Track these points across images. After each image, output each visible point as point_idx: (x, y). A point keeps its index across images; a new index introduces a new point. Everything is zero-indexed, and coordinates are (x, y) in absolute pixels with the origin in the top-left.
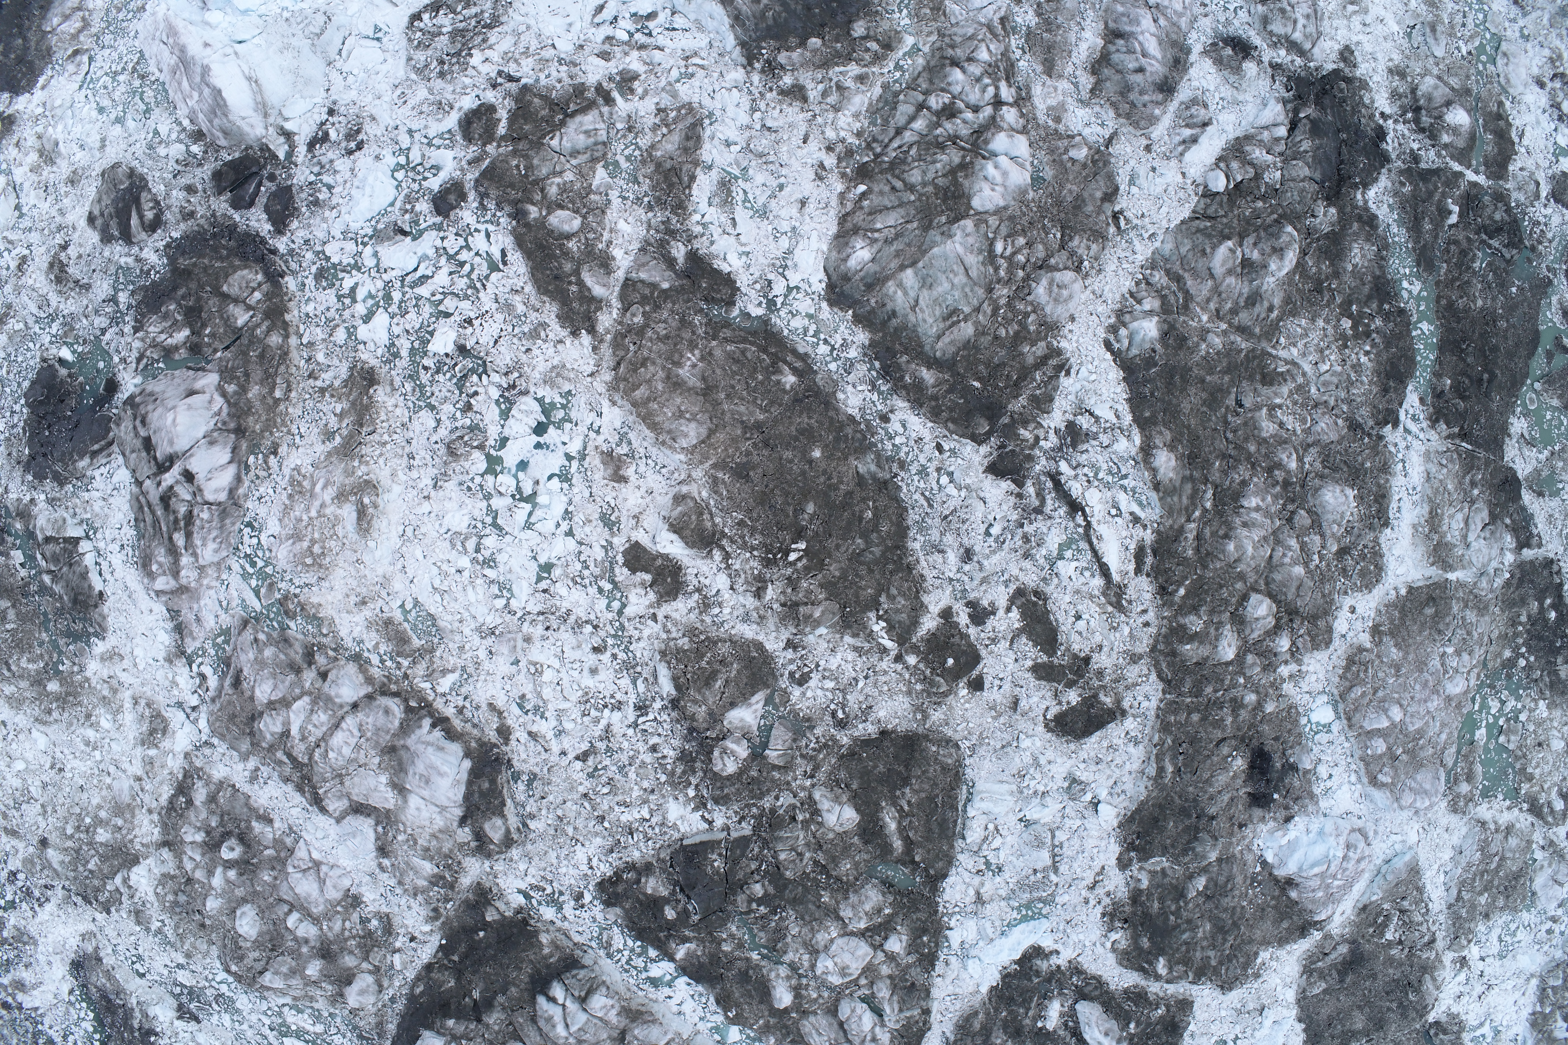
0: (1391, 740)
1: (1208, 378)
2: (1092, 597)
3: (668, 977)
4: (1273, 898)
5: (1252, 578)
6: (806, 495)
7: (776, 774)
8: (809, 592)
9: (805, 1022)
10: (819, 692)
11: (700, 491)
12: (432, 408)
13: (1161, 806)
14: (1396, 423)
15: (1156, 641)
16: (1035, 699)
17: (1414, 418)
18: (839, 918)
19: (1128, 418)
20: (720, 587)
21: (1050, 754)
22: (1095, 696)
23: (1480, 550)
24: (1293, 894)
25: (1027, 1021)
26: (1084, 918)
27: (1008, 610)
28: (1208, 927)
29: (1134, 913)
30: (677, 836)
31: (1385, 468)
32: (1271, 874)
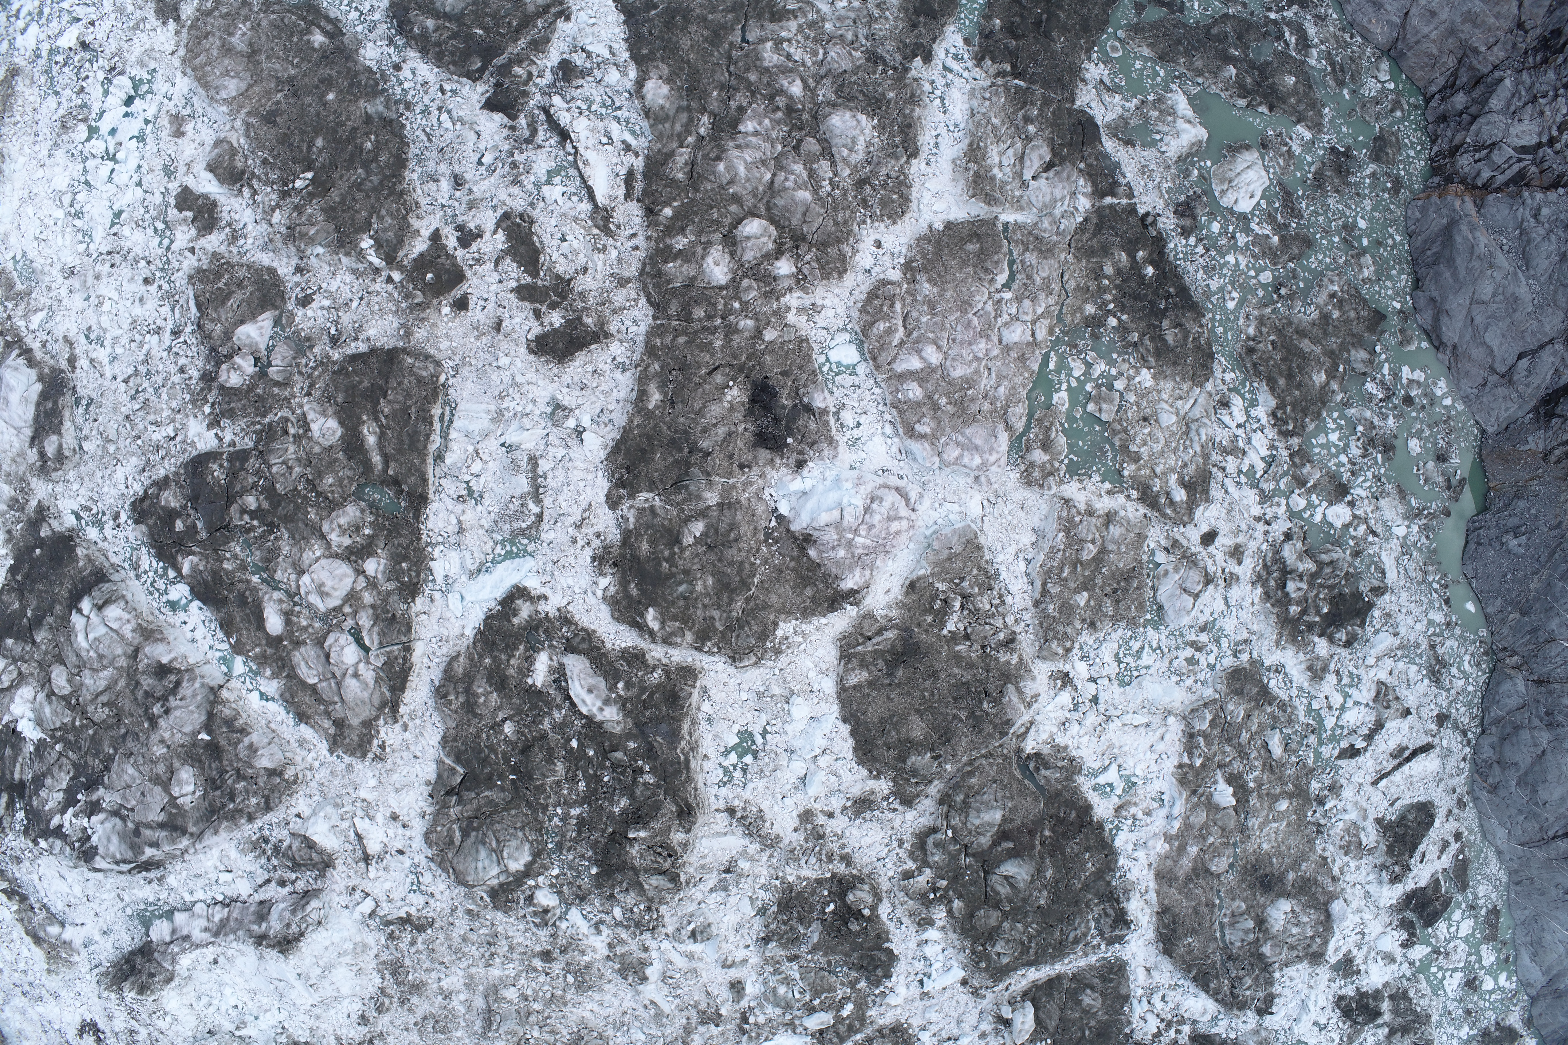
0: (930, 386)
1: (710, 17)
2: (576, 219)
3: (184, 601)
4: (792, 559)
5: (749, 202)
6: (317, 131)
7: (276, 390)
8: (311, 216)
9: (297, 653)
10: (319, 313)
11: (238, 139)
12: (57, 93)
13: (649, 438)
14: (928, 58)
15: (644, 265)
16: (517, 320)
17: (956, 57)
18: (323, 537)
19: (626, 55)
20: (247, 220)
21: (531, 376)
22: (579, 319)
23: (1039, 188)
24: (812, 553)
25: (511, 672)
26: (571, 559)
27: (495, 232)
28: (710, 581)
29: (622, 555)
30: (194, 453)
31: (914, 99)
32: (788, 531)
